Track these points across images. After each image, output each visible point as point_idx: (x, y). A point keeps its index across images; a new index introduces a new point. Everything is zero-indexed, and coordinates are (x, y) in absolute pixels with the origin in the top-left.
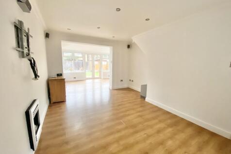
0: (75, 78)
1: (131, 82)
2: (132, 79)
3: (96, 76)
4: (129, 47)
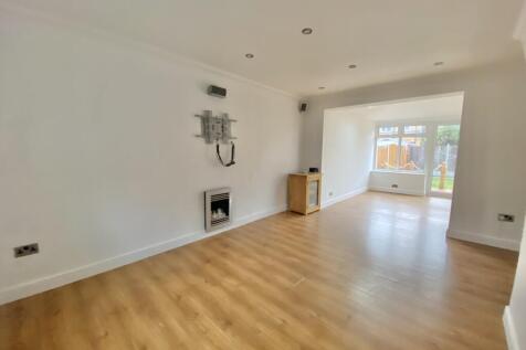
0: (395, 186)
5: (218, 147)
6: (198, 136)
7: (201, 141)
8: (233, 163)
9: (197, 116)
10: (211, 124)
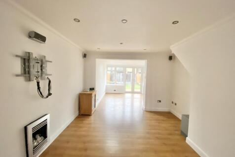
0: (115, 90)
1: (174, 105)
2: (174, 102)
3: (135, 90)
4: (171, 58)
5: (38, 83)
6: (17, 76)
7: (21, 80)
8: (50, 94)
9: (17, 56)
10: (31, 64)
